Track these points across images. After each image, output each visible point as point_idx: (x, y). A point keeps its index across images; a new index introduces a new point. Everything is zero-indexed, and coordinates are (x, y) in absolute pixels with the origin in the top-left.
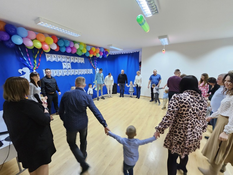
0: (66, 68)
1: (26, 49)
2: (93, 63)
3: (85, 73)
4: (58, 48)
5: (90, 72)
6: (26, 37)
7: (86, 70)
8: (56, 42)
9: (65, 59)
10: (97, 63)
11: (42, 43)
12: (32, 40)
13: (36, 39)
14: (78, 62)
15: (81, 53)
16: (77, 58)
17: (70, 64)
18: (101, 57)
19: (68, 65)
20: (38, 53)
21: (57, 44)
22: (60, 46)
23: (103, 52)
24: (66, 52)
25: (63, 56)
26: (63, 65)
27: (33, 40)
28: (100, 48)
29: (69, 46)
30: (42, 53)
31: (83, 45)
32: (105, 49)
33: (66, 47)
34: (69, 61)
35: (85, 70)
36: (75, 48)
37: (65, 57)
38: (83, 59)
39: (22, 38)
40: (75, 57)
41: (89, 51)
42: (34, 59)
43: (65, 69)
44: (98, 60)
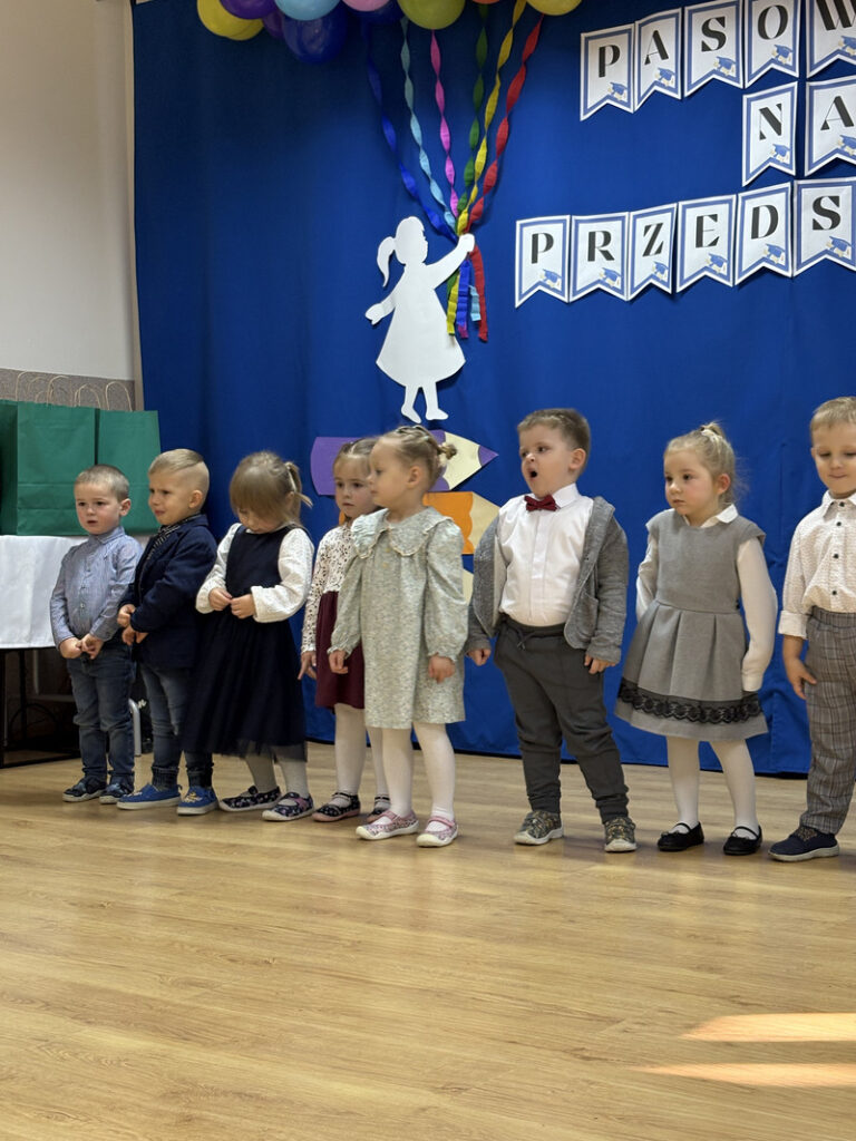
0: (785, 164)
19: (823, 112)
20: (505, 52)
26: (755, 123)
34: (852, 53)
43: (769, 177)
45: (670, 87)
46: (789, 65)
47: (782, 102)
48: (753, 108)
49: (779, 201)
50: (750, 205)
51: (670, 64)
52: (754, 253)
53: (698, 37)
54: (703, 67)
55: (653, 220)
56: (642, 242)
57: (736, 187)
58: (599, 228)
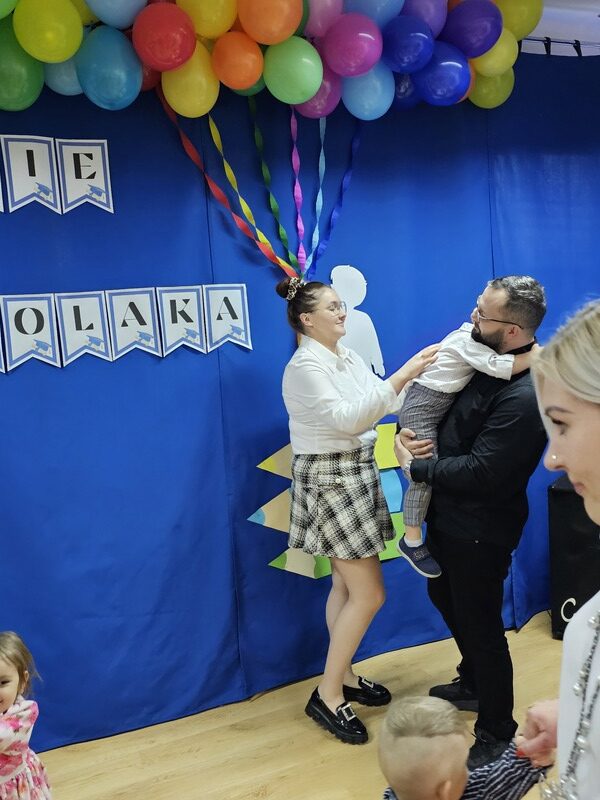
2: (262, 205)
3: (128, 337)
5: (206, 330)
7: (143, 301)
18: (373, 98)
35: (121, 302)
38: (95, 155)
41: (126, 31)
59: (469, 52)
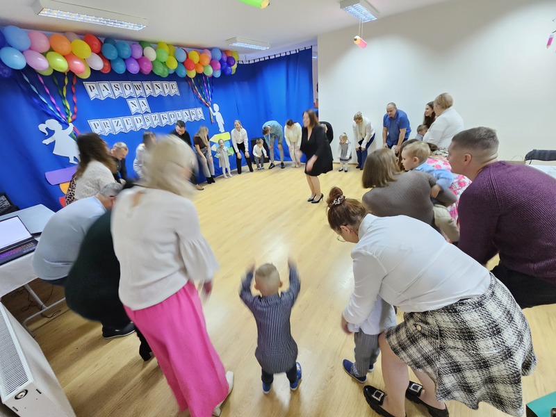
0: (139, 111)
1: (39, 76)
2: (201, 93)
3: (186, 118)
4: (107, 64)
5: (197, 117)
6: (30, 49)
7: (187, 112)
8: (98, 51)
9: (132, 90)
10: (212, 92)
11: (67, 57)
12: (44, 54)
13: (51, 50)
14: (162, 94)
15: (166, 70)
16: (158, 83)
17: (145, 101)
18: (218, 74)
19: (141, 104)
20: (66, 82)
21: (100, 54)
22: (109, 61)
23: (221, 61)
24: (127, 71)
25: (124, 83)
26: (131, 105)
27: (47, 53)
28: (211, 49)
29: (131, 57)
30: (74, 83)
31: (167, 49)
32: (223, 52)
33: (124, 60)
34: (143, 95)
35: (184, 112)
36: (147, 60)
37: (130, 84)
38: (174, 84)
39: (22, 52)
40: (155, 83)
41: (183, 63)
42: (63, 97)
43: (137, 114)
44: (212, 84)
45: (111, 96)
46: (133, 95)
47: (134, 101)
48: (129, 102)
49: (140, 117)
50: (135, 118)
51: (110, 92)
52: (139, 126)
53: (114, 88)
54: (117, 93)
55: (117, 120)
56: (115, 124)
57: (131, 115)
58: (105, 121)
59: (231, 66)
